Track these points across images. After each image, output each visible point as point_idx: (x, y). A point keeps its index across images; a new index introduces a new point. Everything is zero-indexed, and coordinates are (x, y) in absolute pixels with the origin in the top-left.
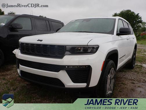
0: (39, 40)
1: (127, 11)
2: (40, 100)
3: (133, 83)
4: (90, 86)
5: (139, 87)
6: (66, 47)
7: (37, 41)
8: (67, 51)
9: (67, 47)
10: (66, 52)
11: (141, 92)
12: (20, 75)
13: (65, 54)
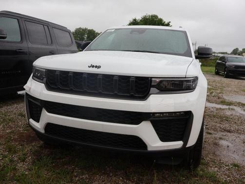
0: (93, 66)
1: (152, 16)
2: (87, 176)
3: (210, 134)
4: (188, 146)
5: (221, 138)
7: (89, 67)
8: (154, 86)
9: (153, 79)
10: (152, 89)
11: (228, 147)
12: (43, 131)
13: (150, 92)
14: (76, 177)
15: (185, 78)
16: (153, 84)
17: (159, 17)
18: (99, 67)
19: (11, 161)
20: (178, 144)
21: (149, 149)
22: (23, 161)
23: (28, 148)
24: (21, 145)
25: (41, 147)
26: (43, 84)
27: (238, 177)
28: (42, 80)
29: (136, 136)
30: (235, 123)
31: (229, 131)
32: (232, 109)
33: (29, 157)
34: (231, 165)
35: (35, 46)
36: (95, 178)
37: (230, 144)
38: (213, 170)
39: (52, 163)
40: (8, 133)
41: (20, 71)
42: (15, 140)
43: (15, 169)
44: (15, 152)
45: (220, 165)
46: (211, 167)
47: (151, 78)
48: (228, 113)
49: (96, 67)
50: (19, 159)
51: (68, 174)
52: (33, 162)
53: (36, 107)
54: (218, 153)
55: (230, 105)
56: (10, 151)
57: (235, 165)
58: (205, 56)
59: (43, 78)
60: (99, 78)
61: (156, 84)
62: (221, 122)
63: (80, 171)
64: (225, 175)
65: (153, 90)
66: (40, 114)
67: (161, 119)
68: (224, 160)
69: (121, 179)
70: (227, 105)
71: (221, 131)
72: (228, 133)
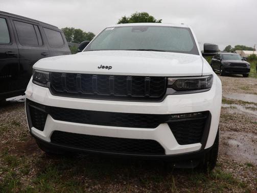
0: (103, 67)
1: (142, 14)
2: (100, 186)
4: (206, 148)
6: (167, 80)
7: (99, 68)
8: (170, 86)
9: (169, 79)
12: (49, 140)
13: (167, 93)
14: (87, 187)
15: (202, 76)
16: (169, 84)
17: (150, 15)
18: (110, 68)
19: (14, 175)
20: (196, 147)
21: (168, 153)
22: (27, 174)
23: (29, 160)
24: (21, 157)
25: (43, 157)
26: (47, 89)
27: (254, 176)
28: (46, 84)
29: (153, 140)
30: (240, 121)
31: (236, 130)
32: (234, 107)
33: (32, 169)
34: (245, 164)
35: (26, 48)
36: (109, 188)
37: (239, 144)
38: (228, 171)
39: (59, 174)
40: (4, 144)
41: (10, 76)
42: (14, 152)
43: (19, 184)
44: (16, 165)
45: (234, 165)
46: (226, 168)
47: (167, 77)
48: (231, 112)
49: (107, 67)
50: (22, 172)
51: (79, 185)
52: (38, 175)
53: (38, 113)
54: (229, 153)
55: (231, 103)
56: (10, 163)
57: (249, 165)
58: (212, 53)
59: (47, 81)
60: (111, 80)
61: (172, 84)
62: (226, 122)
63: (90, 181)
64: (242, 175)
65: (169, 90)
66: (45, 121)
67: (179, 120)
68: (237, 160)
69: (136, 186)
70: (228, 103)
71: (228, 131)
72: (235, 132)
